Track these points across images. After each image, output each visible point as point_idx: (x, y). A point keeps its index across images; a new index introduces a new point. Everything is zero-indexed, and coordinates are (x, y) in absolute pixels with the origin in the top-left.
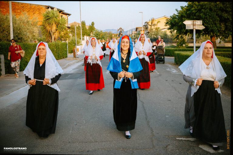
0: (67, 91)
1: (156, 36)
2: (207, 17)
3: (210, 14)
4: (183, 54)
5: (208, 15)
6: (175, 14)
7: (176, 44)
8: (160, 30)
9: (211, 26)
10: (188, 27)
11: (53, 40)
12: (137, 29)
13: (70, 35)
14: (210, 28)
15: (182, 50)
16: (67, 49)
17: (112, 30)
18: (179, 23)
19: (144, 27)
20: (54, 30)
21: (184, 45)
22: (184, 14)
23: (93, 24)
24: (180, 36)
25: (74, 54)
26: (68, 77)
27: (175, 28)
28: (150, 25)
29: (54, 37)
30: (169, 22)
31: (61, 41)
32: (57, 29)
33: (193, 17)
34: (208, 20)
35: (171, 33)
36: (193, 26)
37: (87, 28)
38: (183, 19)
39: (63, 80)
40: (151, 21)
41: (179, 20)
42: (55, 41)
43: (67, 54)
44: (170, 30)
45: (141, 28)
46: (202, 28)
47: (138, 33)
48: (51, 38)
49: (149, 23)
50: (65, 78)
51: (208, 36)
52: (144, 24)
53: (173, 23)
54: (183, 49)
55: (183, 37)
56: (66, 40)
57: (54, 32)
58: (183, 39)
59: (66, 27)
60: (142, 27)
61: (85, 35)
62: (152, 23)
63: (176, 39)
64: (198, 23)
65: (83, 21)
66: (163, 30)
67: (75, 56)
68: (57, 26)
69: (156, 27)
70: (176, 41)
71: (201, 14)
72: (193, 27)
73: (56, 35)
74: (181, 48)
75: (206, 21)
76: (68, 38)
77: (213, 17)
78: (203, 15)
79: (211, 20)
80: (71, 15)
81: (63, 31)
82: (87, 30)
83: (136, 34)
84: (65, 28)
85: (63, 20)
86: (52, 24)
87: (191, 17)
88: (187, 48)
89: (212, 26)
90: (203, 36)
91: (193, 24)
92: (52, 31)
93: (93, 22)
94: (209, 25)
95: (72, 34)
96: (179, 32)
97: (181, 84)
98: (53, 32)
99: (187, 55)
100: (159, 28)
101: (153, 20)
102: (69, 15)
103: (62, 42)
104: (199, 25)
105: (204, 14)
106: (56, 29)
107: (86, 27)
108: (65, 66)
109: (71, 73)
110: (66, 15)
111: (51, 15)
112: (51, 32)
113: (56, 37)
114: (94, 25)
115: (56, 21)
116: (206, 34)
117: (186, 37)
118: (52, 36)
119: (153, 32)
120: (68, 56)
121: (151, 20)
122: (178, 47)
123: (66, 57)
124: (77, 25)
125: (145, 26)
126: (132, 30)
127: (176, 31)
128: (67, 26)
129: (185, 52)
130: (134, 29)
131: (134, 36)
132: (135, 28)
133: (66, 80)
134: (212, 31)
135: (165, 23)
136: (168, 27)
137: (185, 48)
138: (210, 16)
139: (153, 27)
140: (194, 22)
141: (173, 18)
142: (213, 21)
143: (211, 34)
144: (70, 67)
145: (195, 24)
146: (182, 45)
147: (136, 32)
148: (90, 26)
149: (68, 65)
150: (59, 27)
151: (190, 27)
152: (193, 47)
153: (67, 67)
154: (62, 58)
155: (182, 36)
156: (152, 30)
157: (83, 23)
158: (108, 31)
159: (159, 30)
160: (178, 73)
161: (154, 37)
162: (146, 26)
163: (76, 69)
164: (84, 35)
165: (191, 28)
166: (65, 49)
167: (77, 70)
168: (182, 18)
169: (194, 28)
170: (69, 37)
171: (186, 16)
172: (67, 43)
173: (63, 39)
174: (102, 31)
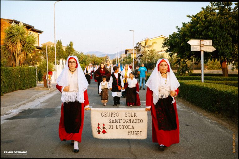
0: (27, 136)
1: (150, 60)
2: (216, 37)
3: (220, 33)
4: (189, 83)
5: (218, 33)
6: (176, 32)
7: (177, 70)
8: (156, 54)
9: (221, 48)
10: (194, 48)
11: (17, 64)
12: (126, 51)
13: (42, 57)
14: (221, 51)
15: (185, 78)
16: (36, 75)
17: (97, 52)
18: (181, 44)
19: (136, 49)
20: (19, 50)
21: (187, 72)
22: (187, 33)
23: (71, 44)
24: (182, 60)
25: (44, 83)
26: (32, 114)
27: (175, 50)
28: (143, 47)
29: (19, 60)
30: (168, 42)
31: (28, 65)
32: (23, 49)
33: (198, 36)
34: (217, 41)
35: (171, 56)
36: (201, 47)
37: (64, 50)
38: (186, 38)
39: (24, 119)
40: (144, 42)
41: (180, 40)
42: (20, 65)
43: (35, 82)
44: (168, 53)
45: (132, 50)
46: (212, 49)
47: (128, 56)
48: (15, 62)
49: (142, 44)
50: (28, 116)
51: (218, 61)
52: (136, 45)
53: (173, 44)
54: (186, 76)
55: (185, 62)
56: (36, 64)
57: (19, 53)
58: (185, 64)
59: (35, 47)
60: (133, 48)
61: (61, 58)
62: (145, 44)
63: (176, 64)
64: (207, 43)
65: (59, 41)
66: (160, 53)
67: (45, 85)
68: (23, 46)
69: (151, 49)
70: (176, 66)
71: (209, 33)
72: (200, 49)
73: (21, 58)
74: (182, 76)
75: (215, 42)
76: (38, 61)
77: (224, 36)
78: (211, 35)
79: (222, 40)
80: (43, 32)
81: (31, 53)
82: (64, 52)
83: (125, 57)
84: (34, 49)
85: (31, 38)
86: (17, 43)
87: (197, 36)
88: (190, 75)
89: (223, 48)
90: (211, 60)
91: (201, 45)
92: (16, 52)
93: (71, 42)
94: (219, 46)
95: (44, 56)
96: (180, 56)
97: (188, 125)
98: (17, 54)
99: (193, 85)
100: (154, 50)
101: (147, 41)
102: (41, 32)
103: (30, 66)
104: (208, 46)
105: (213, 33)
106: (21, 50)
107: (62, 48)
108: (31, 99)
109: (37, 108)
110: (36, 33)
111: (14, 31)
112: (14, 53)
113: (21, 60)
114: (73, 46)
115: (22, 39)
116: (215, 58)
117: (189, 62)
118: (16, 59)
119: (147, 55)
120: (37, 85)
121: (145, 40)
122: (179, 74)
123: (35, 86)
124: (52, 46)
125: (136, 47)
126: (120, 53)
127: (176, 54)
128: (38, 46)
129: (190, 81)
130: (123, 51)
131: (123, 60)
132: (125, 50)
133: (29, 119)
134: (223, 54)
135: (163, 43)
136: (167, 48)
137: (189, 76)
138: (220, 35)
139: (147, 49)
140: (202, 41)
141: (173, 37)
142: (224, 42)
143: (221, 59)
144: (37, 100)
145: (203, 45)
146: (184, 72)
147: (125, 56)
148: (68, 47)
149: (36, 96)
150: (26, 47)
151: (196, 48)
152: (200, 75)
153: (33, 100)
154: (29, 87)
155: (184, 60)
156: (146, 52)
157: (59, 44)
158: (91, 54)
159: (154, 52)
160: (182, 110)
161: (148, 62)
162: (138, 47)
163: (46, 102)
164: (59, 58)
165: (198, 49)
166: (33, 76)
167: (46, 104)
168: (184, 38)
169: (202, 49)
170: (40, 60)
171: (189, 35)
172: (37, 68)
173: (31, 63)
174: (82, 53)
